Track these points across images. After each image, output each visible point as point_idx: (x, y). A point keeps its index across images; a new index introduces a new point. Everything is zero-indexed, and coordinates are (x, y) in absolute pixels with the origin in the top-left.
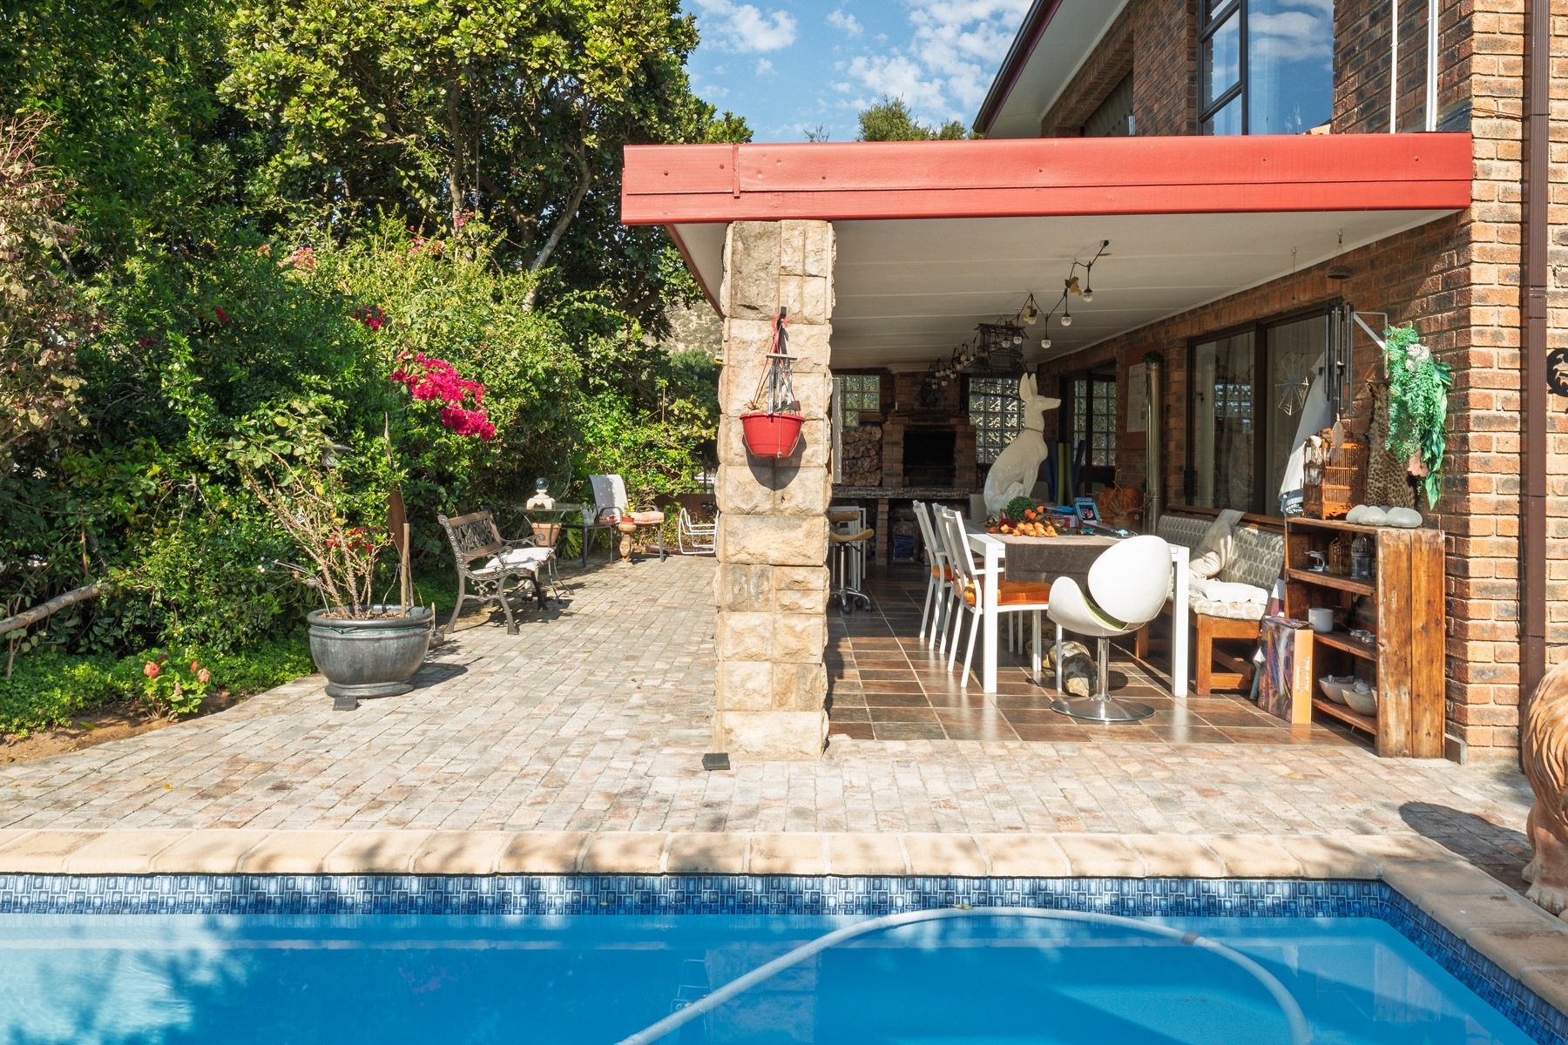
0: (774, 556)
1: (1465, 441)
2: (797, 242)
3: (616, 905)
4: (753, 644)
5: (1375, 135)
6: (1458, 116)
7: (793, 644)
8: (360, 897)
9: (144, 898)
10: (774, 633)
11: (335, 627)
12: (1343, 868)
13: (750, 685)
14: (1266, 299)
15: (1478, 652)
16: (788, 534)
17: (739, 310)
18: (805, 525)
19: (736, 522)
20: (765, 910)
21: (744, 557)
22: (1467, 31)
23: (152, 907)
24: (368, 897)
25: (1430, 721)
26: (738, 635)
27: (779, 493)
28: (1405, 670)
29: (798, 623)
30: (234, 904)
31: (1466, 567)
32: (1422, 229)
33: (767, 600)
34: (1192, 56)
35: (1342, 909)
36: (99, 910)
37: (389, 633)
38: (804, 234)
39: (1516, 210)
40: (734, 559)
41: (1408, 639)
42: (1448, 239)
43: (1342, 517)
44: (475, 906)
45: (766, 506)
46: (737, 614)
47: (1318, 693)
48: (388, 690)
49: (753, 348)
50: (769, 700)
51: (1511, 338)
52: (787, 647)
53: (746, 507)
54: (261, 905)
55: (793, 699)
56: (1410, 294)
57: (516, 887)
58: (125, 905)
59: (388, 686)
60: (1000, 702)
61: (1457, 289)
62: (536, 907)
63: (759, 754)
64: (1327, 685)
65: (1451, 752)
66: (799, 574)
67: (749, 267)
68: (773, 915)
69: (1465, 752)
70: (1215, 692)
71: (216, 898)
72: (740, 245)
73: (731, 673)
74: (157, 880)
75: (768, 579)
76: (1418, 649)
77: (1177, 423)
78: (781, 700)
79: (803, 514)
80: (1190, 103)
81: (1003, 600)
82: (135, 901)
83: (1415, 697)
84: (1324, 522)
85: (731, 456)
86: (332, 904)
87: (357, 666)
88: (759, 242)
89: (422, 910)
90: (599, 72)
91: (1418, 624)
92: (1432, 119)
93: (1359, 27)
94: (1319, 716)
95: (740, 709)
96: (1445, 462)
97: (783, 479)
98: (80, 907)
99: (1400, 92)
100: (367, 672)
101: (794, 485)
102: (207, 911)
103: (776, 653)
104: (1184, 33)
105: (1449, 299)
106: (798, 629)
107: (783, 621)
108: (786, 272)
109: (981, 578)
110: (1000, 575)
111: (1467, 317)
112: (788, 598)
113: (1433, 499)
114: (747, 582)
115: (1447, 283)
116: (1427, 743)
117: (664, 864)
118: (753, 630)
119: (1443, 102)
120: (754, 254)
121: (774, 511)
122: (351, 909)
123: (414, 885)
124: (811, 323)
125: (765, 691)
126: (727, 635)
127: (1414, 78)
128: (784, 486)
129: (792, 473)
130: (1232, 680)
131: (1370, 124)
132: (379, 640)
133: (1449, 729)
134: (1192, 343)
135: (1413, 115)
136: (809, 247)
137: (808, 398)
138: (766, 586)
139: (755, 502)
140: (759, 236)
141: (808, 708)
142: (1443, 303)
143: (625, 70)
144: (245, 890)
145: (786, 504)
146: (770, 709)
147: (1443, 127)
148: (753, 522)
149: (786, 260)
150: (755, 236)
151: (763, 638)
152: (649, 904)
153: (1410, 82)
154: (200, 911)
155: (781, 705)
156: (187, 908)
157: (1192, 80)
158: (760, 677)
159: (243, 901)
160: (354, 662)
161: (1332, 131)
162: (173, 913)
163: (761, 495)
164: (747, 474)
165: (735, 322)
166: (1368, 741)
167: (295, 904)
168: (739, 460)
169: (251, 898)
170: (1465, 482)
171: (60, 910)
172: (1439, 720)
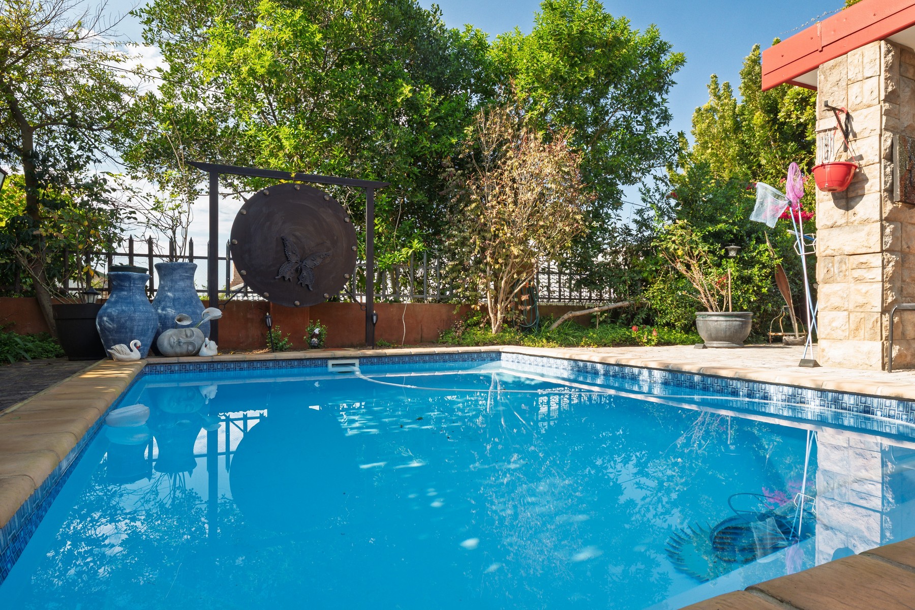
0: (849, 249)
2: (858, 61)
4: (836, 301)
7: (861, 300)
10: (849, 294)
13: (834, 324)
16: (856, 235)
18: (867, 228)
19: (826, 233)
27: (851, 212)
29: (864, 288)
33: (845, 276)
38: (863, 55)
40: (824, 254)
46: (827, 285)
48: (725, 345)
50: (847, 334)
52: (856, 302)
53: (830, 224)
55: (862, 333)
59: (725, 344)
63: (840, 363)
66: (864, 259)
75: (845, 263)
78: (854, 333)
79: (866, 221)
88: (833, 71)
97: (852, 203)
101: (861, 205)
103: (851, 306)
106: (864, 291)
107: (854, 287)
108: (851, 82)
112: (857, 273)
114: (833, 266)
118: (836, 293)
121: (848, 223)
124: (869, 106)
125: (843, 328)
129: (858, 199)
136: (866, 61)
137: (866, 152)
138: (844, 268)
139: (835, 220)
141: (873, 339)
145: (855, 218)
146: (847, 338)
148: (835, 231)
149: (851, 75)
150: (830, 68)
151: (842, 297)
155: (855, 337)
158: (841, 320)
163: (838, 214)
164: (833, 206)
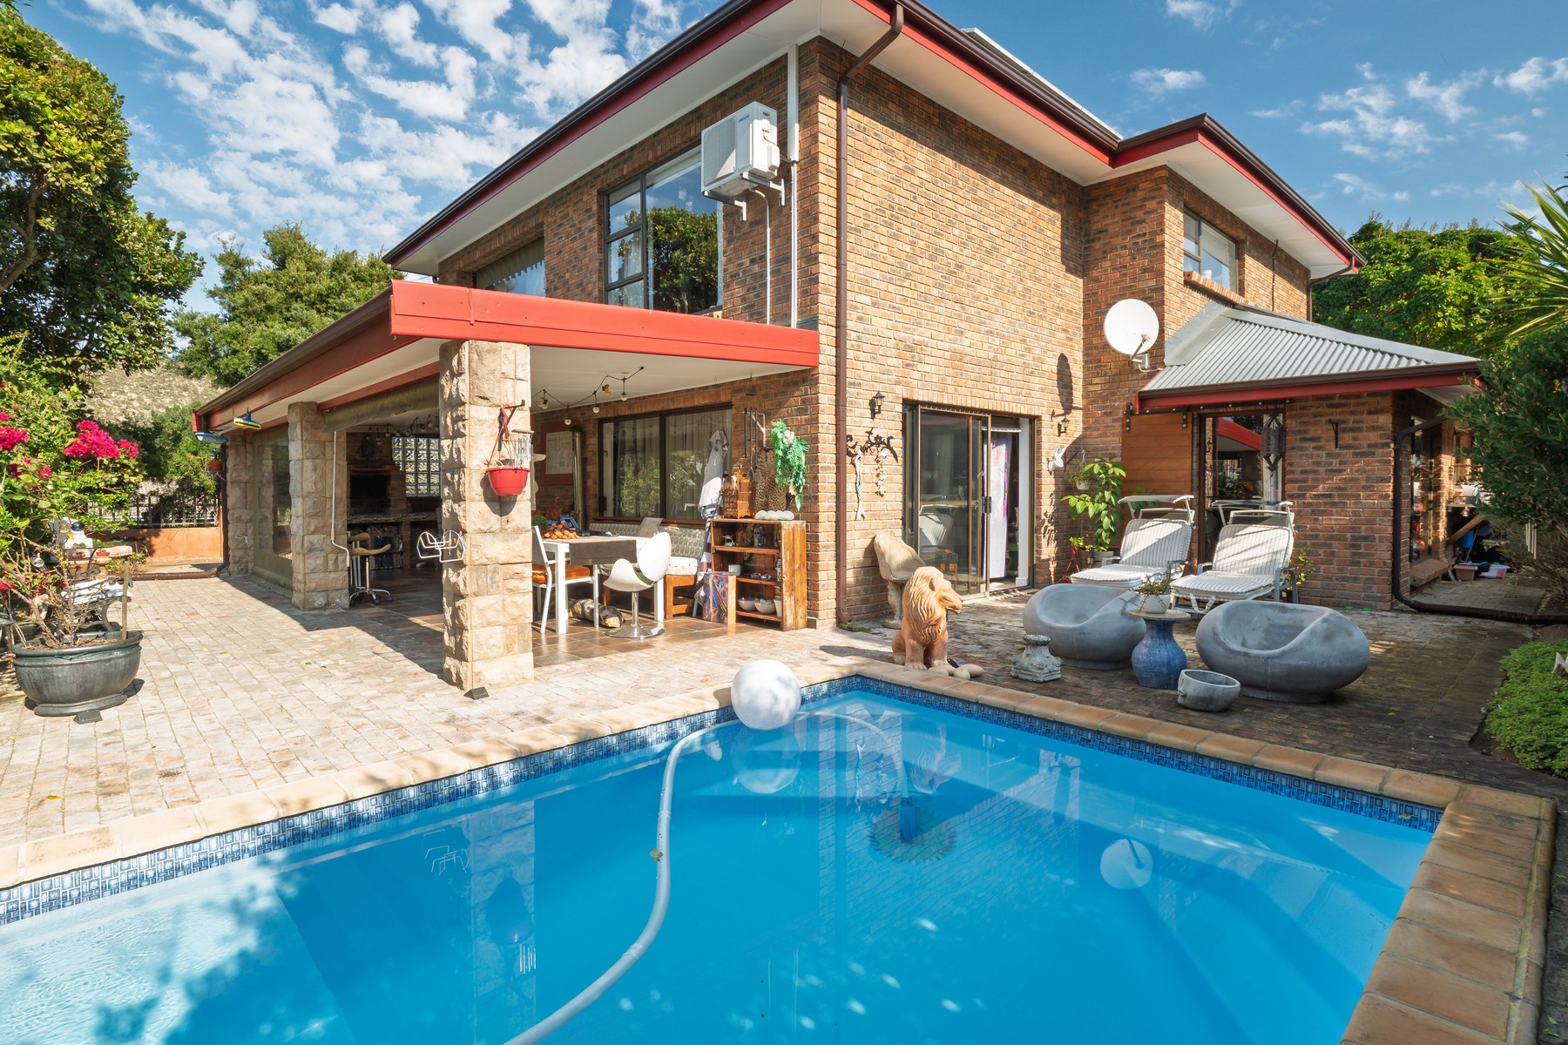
0: (503, 559)
1: (816, 478)
2: (512, 357)
3: (540, 771)
4: (491, 616)
5: (754, 323)
6: (810, 322)
7: (514, 612)
8: (373, 811)
9: (195, 859)
10: (504, 608)
11: (61, 656)
12: (846, 672)
13: (491, 642)
14: (673, 400)
15: (822, 575)
16: (511, 544)
17: (476, 399)
18: (521, 537)
19: (478, 538)
20: (619, 752)
21: (484, 561)
22: (816, 281)
23: (204, 864)
24: (379, 810)
25: (802, 611)
26: (481, 611)
27: (504, 518)
28: (792, 589)
29: (521, 600)
30: (274, 842)
31: (817, 537)
32: (787, 374)
33: (498, 587)
34: (600, 250)
35: (845, 690)
36: (153, 880)
37: (118, 654)
38: (515, 352)
39: (834, 369)
41: (793, 575)
42: (804, 380)
43: (752, 517)
44: (455, 795)
45: (497, 527)
47: (738, 608)
49: (486, 425)
50: (502, 650)
51: (833, 429)
52: (511, 615)
53: (485, 528)
54: (299, 836)
55: (516, 647)
56: (780, 405)
57: (479, 776)
58: (178, 869)
60: (569, 640)
61: (811, 405)
62: (494, 784)
63: (503, 684)
64: (744, 603)
65: (811, 624)
66: (518, 568)
67: (482, 371)
68: (623, 754)
69: (818, 623)
70: (675, 616)
71: (259, 842)
72: (475, 357)
73: (477, 636)
74: (204, 843)
75: (498, 573)
76: (797, 578)
77: (592, 469)
78: (508, 648)
79: (517, 531)
80: (600, 278)
81: (568, 576)
82: (186, 864)
83: (796, 601)
84: (739, 520)
85: (473, 495)
86: (354, 821)
87: (88, 685)
88: (488, 355)
89: (418, 808)
90: (66, 164)
91: (797, 566)
92: (795, 319)
93: (742, 264)
94: (740, 619)
95: (485, 658)
96: (805, 488)
97: (507, 509)
98: (132, 883)
99: (772, 302)
100: (97, 689)
101: (514, 513)
102: (252, 854)
103: (505, 619)
104: (595, 235)
105: (806, 410)
107: (509, 599)
108: (505, 376)
109: (553, 567)
110: (568, 562)
111: (817, 419)
112: (512, 584)
113: (799, 506)
114: (485, 576)
115: (804, 402)
116: (801, 622)
117: (567, 740)
118: (490, 607)
119: (800, 313)
120: (486, 363)
121: (502, 529)
122: (368, 820)
123: (412, 793)
125: (499, 645)
126: (474, 612)
127: (783, 297)
128: (508, 513)
129: (512, 505)
130: (683, 608)
131: (751, 315)
132: (110, 660)
133: (809, 614)
134: (601, 422)
135: (782, 316)
136: (518, 361)
138: (497, 578)
139: (490, 525)
140: (488, 352)
141: (525, 651)
142: (801, 411)
143: (93, 168)
144: (282, 829)
145: (510, 525)
146: (503, 655)
147: (800, 325)
148: (489, 538)
149: (505, 369)
150: (483, 351)
151: (497, 611)
152: (559, 765)
153: (778, 299)
154: (246, 855)
155: (509, 652)
156: (236, 856)
157: (600, 264)
158: (497, 636)
159: (282, 838)
160: (86, 682)
161: (724, 316)
162: (223, 863)
163: (494, 520)
164: (484, 507)
165: (472, 407)
166: (777, 625)
167: (327, 828)
168: (478, 498)
169: (289, 834)
170: (816, 498)
171: (114, 891)
172: (805, 611)
